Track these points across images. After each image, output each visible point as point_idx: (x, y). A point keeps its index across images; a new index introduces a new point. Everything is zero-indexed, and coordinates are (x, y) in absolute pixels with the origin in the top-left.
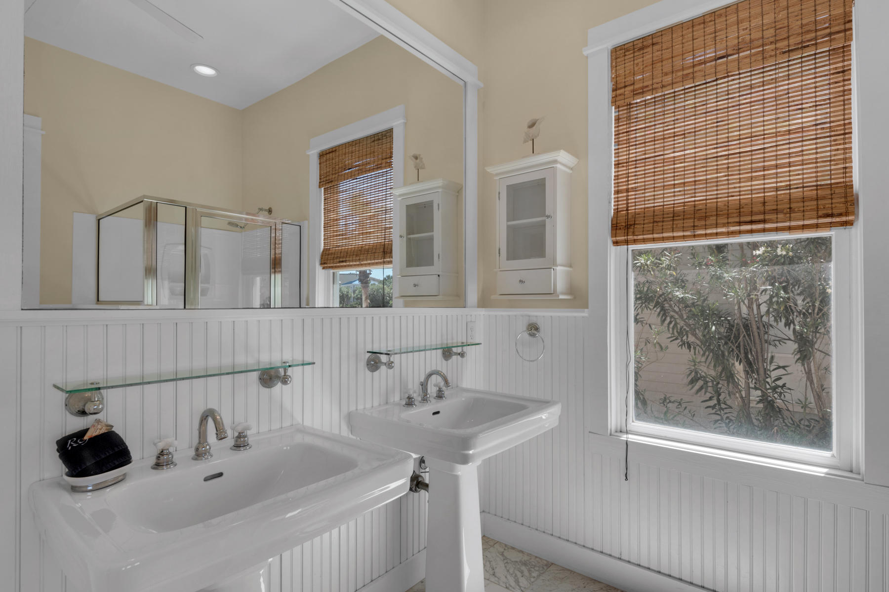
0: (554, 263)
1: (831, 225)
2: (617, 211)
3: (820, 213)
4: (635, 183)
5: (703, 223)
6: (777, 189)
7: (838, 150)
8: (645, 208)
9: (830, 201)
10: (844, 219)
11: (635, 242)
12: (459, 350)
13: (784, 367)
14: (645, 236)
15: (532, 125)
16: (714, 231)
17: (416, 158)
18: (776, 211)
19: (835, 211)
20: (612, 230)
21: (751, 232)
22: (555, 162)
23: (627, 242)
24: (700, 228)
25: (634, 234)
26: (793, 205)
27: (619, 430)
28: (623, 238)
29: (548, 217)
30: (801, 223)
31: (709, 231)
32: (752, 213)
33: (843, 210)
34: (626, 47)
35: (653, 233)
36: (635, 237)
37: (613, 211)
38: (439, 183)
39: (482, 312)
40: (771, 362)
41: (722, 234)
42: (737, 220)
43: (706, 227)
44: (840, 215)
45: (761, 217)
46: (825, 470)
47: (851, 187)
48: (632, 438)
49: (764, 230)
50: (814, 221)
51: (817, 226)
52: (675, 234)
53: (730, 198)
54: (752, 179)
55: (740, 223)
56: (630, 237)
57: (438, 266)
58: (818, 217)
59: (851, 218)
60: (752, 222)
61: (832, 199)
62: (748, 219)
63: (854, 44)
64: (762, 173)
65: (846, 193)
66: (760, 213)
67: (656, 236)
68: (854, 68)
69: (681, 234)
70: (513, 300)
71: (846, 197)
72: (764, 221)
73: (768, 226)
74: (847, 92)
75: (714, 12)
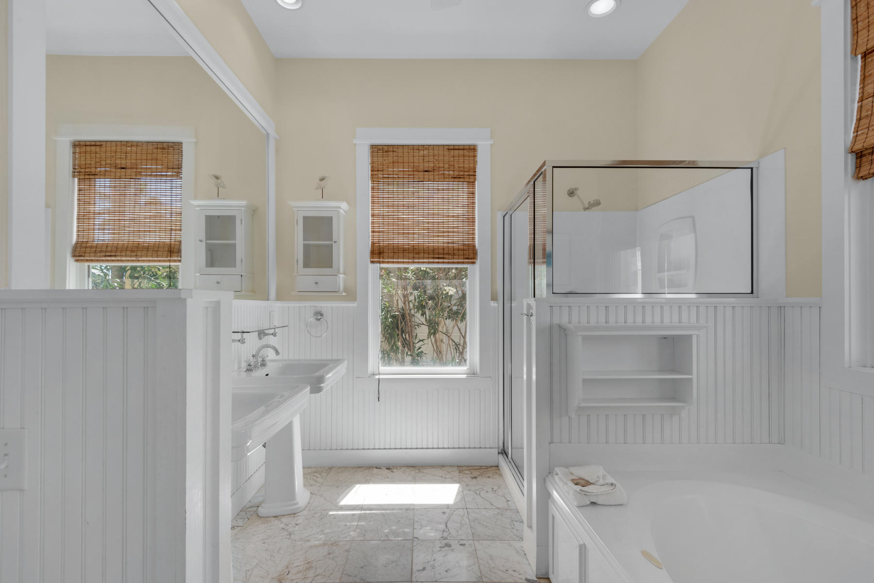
0: (339, 272)
1: (468, 263)
2: (373, 244)
3: (465, 257)
4: (383, 228)
5: (417, 256)
6: (448, 243)
7: (470, 229)
8: (388, 244)
9: (468, 252)
10: (473, 261)
11: (383, 262)
12: (272, 331)
13: (422, 340)
14: (389, 260)
15: (322, 179)
16: (423, 261)
17: (217, 178)
18: (448, 254)
19: (470, 257)
20: (371, 254)
21: (438, 263)
22: (339, 207)
23: (379, 262)
24: (416, 259)
25: (383, 258)
26: (455, 252)
27: (372, 374)
28: (377, 260)
29: (335, 242)
30: (458, 261)
31: (420, 261)
32: (439, 254)
33: (472, 257)
34: (379, 147)
35: (393, 259)
36: (384, 260)
37: (370, 243)
38: (244, 203)
39: (279, 304)
40: (416, 338)
41: (426, 262)
42: (432, 256)
43: (419, 258)
44: (472, 259)
45: (442, 256)
46: (466, 375)
47: (475, 246)
48: (381, 377)
49: (443, 263)
50: (462, 261)
51: (463, 263)
52: (405, 260)
53: (430, 245)
54: (438, 236)
55: (434, 258)
56: (381, 260)
57: (240, 268)
58: (464, 259)
59: (475, 260)
60: (439, 258)
61: (469, 251)
62: (437, 256)
63: (476, 182)
64: (442, 234)
65: (473, 249)
66: (442, 254)
67: (395, 260)
68: (476, 192)
69: (407, 260)
70: (304, 295)
71: (473, 251)
72: (443, 258)
73: (445, 261)
74: (474, 203)
75: (423, 146)
